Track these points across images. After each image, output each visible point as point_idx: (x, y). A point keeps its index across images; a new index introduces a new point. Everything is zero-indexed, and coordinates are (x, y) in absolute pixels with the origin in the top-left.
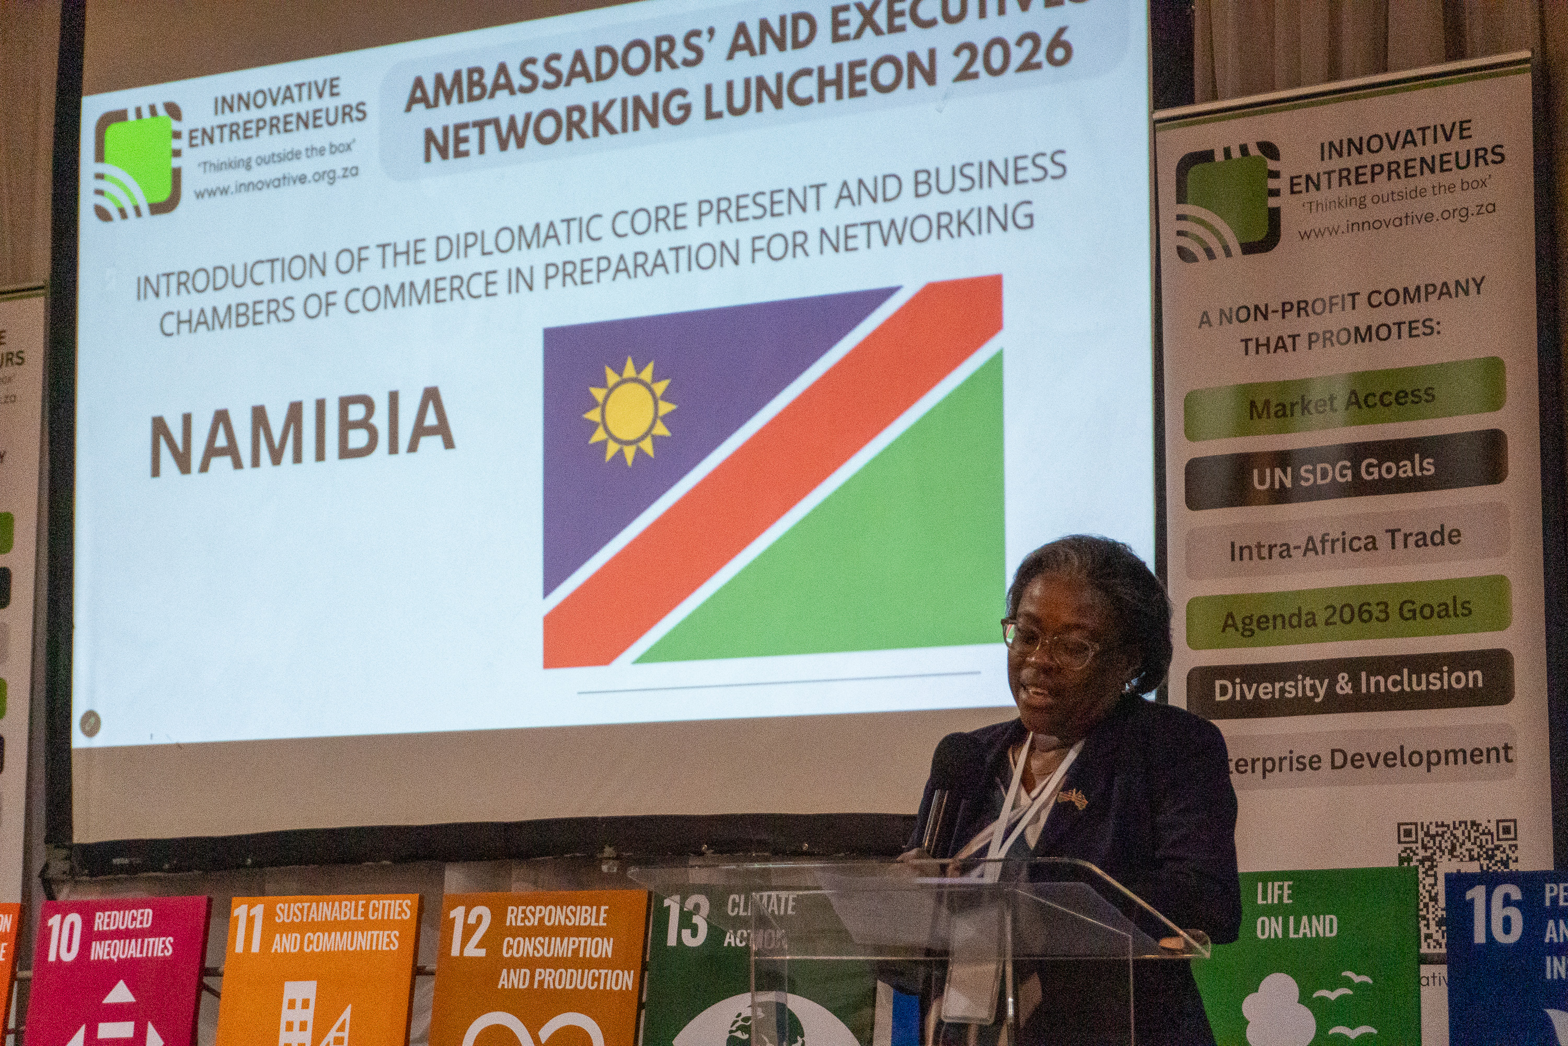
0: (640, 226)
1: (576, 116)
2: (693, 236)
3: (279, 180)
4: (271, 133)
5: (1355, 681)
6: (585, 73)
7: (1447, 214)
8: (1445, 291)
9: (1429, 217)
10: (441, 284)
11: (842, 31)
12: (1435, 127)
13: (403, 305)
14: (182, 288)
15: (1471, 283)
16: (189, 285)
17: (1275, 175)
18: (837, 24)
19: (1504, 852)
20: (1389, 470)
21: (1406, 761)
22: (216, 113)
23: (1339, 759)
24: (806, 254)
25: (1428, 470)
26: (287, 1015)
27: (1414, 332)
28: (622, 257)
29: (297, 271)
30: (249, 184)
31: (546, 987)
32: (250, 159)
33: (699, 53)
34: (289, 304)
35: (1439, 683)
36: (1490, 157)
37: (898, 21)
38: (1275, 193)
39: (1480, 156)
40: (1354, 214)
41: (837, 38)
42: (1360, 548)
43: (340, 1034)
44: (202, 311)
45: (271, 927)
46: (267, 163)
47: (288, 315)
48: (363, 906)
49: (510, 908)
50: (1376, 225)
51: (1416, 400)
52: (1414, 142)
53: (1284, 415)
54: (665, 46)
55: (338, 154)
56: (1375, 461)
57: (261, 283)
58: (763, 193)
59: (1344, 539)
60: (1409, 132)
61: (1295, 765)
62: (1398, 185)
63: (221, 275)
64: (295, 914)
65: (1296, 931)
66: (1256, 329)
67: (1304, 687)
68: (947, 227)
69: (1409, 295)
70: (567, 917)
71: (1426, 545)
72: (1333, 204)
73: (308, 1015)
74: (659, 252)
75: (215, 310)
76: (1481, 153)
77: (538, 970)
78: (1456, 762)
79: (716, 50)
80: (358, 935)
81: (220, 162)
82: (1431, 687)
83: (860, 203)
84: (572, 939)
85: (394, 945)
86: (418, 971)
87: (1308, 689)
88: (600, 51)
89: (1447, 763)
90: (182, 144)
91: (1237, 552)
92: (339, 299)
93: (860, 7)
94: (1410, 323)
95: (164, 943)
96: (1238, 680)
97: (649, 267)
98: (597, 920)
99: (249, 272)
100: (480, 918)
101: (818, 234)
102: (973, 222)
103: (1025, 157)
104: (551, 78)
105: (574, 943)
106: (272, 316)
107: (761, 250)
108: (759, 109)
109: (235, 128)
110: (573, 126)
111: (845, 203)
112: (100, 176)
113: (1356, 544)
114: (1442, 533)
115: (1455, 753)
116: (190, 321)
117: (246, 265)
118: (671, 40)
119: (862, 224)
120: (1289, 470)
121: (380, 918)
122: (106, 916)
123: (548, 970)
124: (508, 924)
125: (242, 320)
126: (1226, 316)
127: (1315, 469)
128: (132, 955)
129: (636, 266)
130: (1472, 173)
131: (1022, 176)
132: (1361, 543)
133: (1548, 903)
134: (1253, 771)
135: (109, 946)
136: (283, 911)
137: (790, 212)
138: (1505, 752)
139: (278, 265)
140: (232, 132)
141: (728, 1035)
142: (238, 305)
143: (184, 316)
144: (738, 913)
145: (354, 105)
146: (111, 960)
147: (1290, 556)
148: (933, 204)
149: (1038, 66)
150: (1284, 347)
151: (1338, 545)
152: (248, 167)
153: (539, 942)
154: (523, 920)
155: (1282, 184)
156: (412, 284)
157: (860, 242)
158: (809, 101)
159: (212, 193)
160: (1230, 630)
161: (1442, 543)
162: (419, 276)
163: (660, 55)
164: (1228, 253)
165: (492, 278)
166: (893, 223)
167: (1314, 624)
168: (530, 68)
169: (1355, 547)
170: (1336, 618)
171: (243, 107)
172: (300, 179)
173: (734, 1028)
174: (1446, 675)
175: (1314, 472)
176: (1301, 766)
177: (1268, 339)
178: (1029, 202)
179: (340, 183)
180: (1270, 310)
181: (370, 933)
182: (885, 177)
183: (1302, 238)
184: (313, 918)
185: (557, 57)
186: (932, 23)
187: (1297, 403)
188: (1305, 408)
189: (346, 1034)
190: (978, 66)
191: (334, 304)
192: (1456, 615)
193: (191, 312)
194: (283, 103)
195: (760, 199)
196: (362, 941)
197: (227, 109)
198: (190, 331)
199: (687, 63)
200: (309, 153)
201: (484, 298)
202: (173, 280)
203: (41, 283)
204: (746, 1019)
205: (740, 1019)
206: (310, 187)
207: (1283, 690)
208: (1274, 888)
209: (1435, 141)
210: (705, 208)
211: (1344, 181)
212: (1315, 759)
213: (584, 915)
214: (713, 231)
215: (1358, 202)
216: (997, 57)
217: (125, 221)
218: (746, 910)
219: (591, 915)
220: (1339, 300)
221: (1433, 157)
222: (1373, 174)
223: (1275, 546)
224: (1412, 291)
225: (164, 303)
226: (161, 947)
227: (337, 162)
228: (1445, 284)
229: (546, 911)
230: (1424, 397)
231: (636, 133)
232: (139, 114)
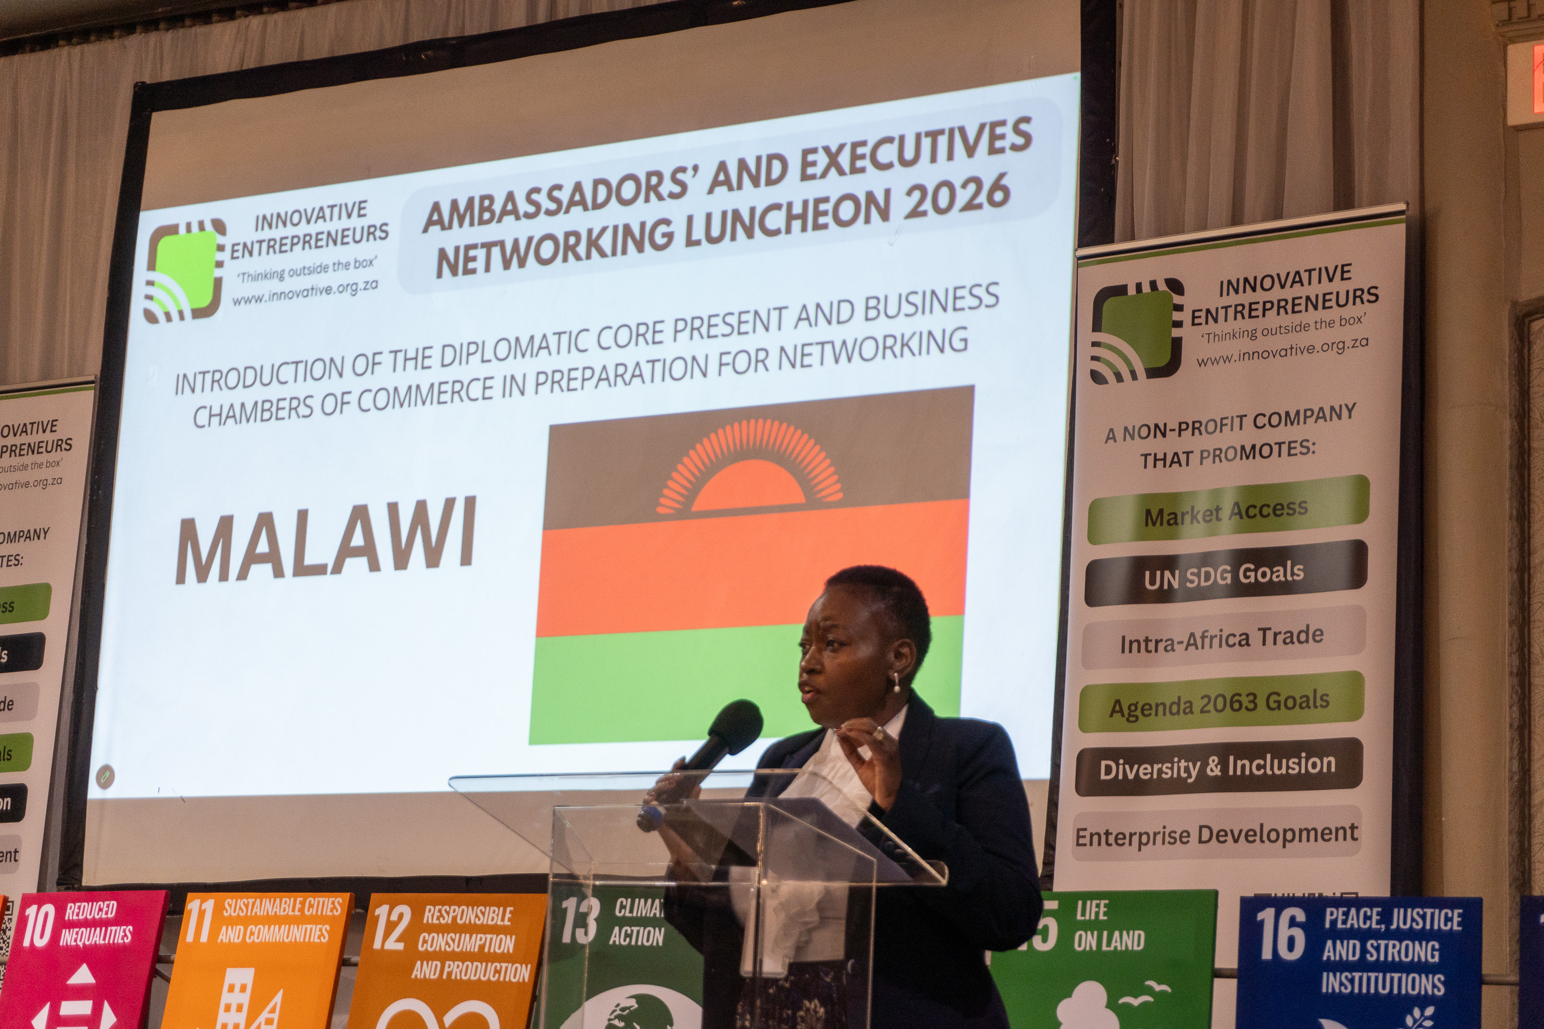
0: (622, 340)
1: (572, 240)
2: (668, 350)
3: (308, 290)
4: (304, 249)
5: (1224, 764)
6: (583, 203)
7: (1327, 347)
8: (1321, 415)
9: (1310, 349)
11: (810, 171)
12: (1320, 269)
13: (409, 405)
14: (216, 384)
15: (1344, 408)
16: (222, 382)
17: (1179, 308)
18: (806, 164)
20: (1264, 575)
21: (1265, 838)
22: (257, 230)
23: (1206, 834)
25: (1298, 575)
26: (226, 998)
27: (1293, 452)
28: (604, 367)
29: (318, 372)
30: (281, 294)
31: (453, 977)
32: (284, 271)
33: (684, 186)
34: (308, 401)
35: (1297, 768)
36: (1366, 297)
37: (859, 164)
38: (1178, 324)
39: (1357, 296)
40: (1246, 345)
41: (805, 177)
42: (1235, 644)
43: (271, 1015)
44: (232, 406)
45: (219, 920)
46: (298, 275)
47: (308, 411)
48: (301, 903)
49: (428, 907)
50: (1263, 355)
51: (1291, 512)
52: (1301, 282)
53: (1176, 523)
54: (654, 180)
55: (361, 269)
56: (1252, 567)
57: (286, 383)
58: (732, 314)
59: (1221, 636)
60: (1298, 273)
61: (1167, 839)
62: (1286, 320)
63: (250, 374)
64: (240, 908)
65: (1109, 945)
66: (1157, 445)
67: (1179, 768)
68: (891, 348)
69: (1289, 419)
70: (477, 916)
71: (1292, 642)
72: (1228, 335)
73: (245, 999)
74: (638, 364)
75: (243, 405)
76: (1359, 293)
78: (1308, 840)
79: (698, 184)
80: (294, 928)
81: (257, 273)
82: (1290, 771)
83: (816, 324)
84: (479, 936)
85: (324, 938)
86: (343, 963)
87: (1182, 770)
88: (597, 183)
89: (1300, 840)
91: (1129, 645)
93: (827, 149)
94: (1290, 443)
95: (124, 931)
96: (1121, 761)
97: (627, 377)
98: (503, 920)
99: (275, 372)
100: (401, 916)
101: (778, 350)
102: (914, 344)
103: (963, 287)
104: (553, 206)
105: (481, 939)
106: (293, 412)
107: (728, 364)
108: (733, 238)
109: (272, 243)
110: (570, 249)
111: (804, 324)
112: (150, 283)
113: (1232, 641)
114: (1307, 633)
115: (1308, 831)
116: (220, 415)
117: (273, 366)
118: (659, 175)
119: (817, 344)
120: (1177, 572)
121: (314, 913)
122: (77, 907)
123: (456, 963)
124: (425, 921)
125: (267, 415)
126: (1129, 434)
127: (1199, 572)
128: (96, 941)
129: (616, 376)
130: (1351, 311)
131: (959, 304)
132: (1237, 640)
133: (1327, 925)
134: (1130, 844)
135: (77, 933)
136: (230, 906)
138: (1351, 832)
139: (301, 367)
140: (269, 247)
141: (606, 1023)
142: (264, 402)
143: (216, 411)
144: (625, 913)
145: (378, 226)
146: (78, 945)
147: (1173, 650)
148: (881, 327)
149: (980, 206)
150: (1179, 462)
151: (1216, 641)
152: (282, 278)
153: (451, 938)
154: (438, 919)
155: (1184, 316)
156: (418, 387)
157: (814, 360)
158: (777, 232)
159: (248, 301)
160: (1117, 716)
161: (1307, 641)
162: (424, 379)
163: (649, 188)
164: (1134, 376)
165: (488, 383)
166: (844, 343)
167: (1191, 712)
168: (535, 196)
169: (1231, 643)
170: (1210, 707)
171: (280, 224)
172: (326, 291)
173: (612, 1017)
174: (1303, 761)
175: (1198, 575)
176: (1172, 841)
177: (1165, 454)
178: (965, 328)
179: (361, 294)
180: (1168, 429)
181: (304, 926)
182: (839, 302)
183: (1200, 365)
184: (256, 913)
185: (559, 187)
186: (889, 166)
187: (1187, 513)
188: (1194, 518)
189: (276, 1016)
190: (927, 205)
191: (348, 403)
192: (1315, 707)
193: (221, 407)
194: (316, 222)
195: (728, 319)
196: (297, 934)
197: (266, 226)
198: (220, 423)
199: (672, 196)
200: (336, 267)
201: (481, 402)
202: (208, 377)
203: (92, 378)
204: (623, 1010)
205: (618, 1009)
206: (334, 297)
207: (1160, 771)
208: (1092, 906)
210: (681, 325)
211: (1239, 315)
212: (1185, 834)
213: (491, 915)
214: (686, 346)
215: (1250, 334)
216: (944, 198)
217: (170, 324)
218: (631, 911)
219: (498, 915)
220: (1228, 421)
221: (1317, 296)
222: (1265, 310)
223: (1161, 640)
224: (1292, 416)
225: (200, 399)
226: (122, 935)
227: (359, 276)
228: (1321, 409)
229: (458, 910)
230: (1298, 510)
231: (624, 257)
232: (189, 228)
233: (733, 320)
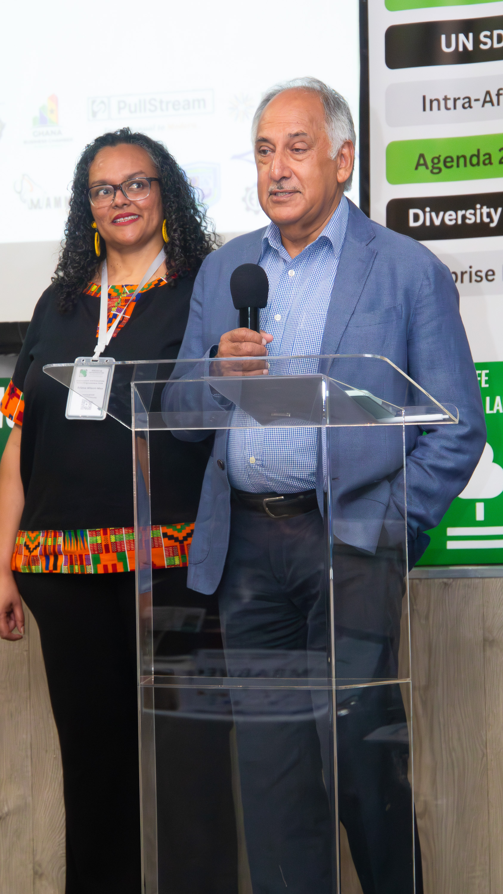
61: (474, 277)
65: (492, 408)
67: (481, 214)
91: (429, 104)
120: (471, 35)
147: (470, 107)
160: (422, 168)
167: (491, 163)
175: (491, 37)
176: (479, 279)
212: (490, 273)
223: (459, 98)
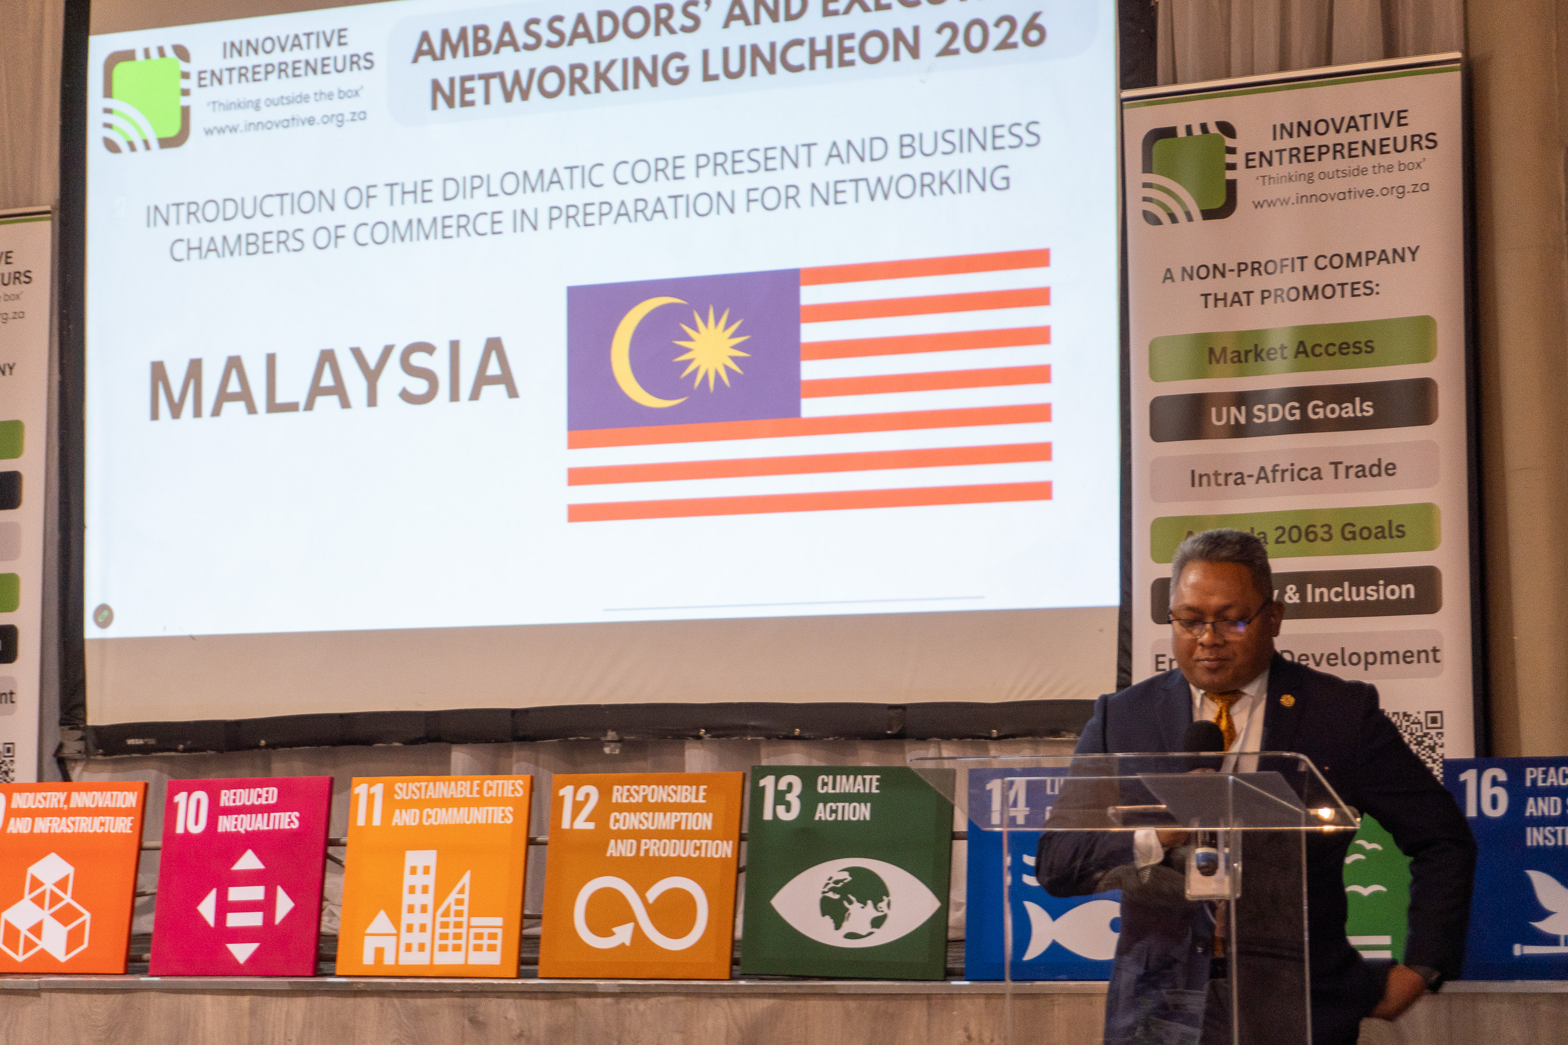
0: (641, 175)
1: (578, 73)
2: (691, 186)
3: (288, 120)
4: (280, 77)
5: (1302, 592)
6: (587, 35)
7: (1386, 191)
8: (1383, 257)
9: (1369, 193)
10: (448, 222)
11: (833, 6)
12: (1376, 115)
13: (411, 239)
14: (192, 216)
15: (1407, 252)
16: (199, 214)
17: (1232, 151)
19: (1431, 739)
20: (1333, 411)
21: (1347, 661)
22: (225, 56)
24: (798, 206)
25: (1367, 411)
26: (408, 880)
27: (1356, 292)
28: (623, 203)
29: (306, 205)
30: (259, 123)
31: (651, 854)
32: (259, 100)
33: (697, 20)
34: (298, 235)
35: (1375, 594)
36: (1424, 143)
38: (1232, 167)
39: (1415, 141)
40: (1304, 188)
41: (827, 13)
42: (1307, 478)
43: (460, 896)
44: (212, 239)
45: (391, 804)
46: (275, 105)
47: (298, 245)
48: (478, 785)
49: (616, 787)
50: (1322, 198)
51: (1357, 350)
52: (1356, 127)
53: (1240, 361)
54: (664, 13)
55: (346, 99)
56: (1320, 403)
57: (271, 215)
58: (757, 150)
60: (1352, 118)
62: (1343, 164)
63: (230, 207)
64: (413, 792)
66: (1215, 285)
68: (929, 186)
69: (1352, 260)
71: (1365, 476)
72: (1284, 178)
73: (430, 880)
74: (659, 200)
75: (225, 238)
76: (1416, 139)
77: (643, 841)
78: (1390, 663)
79: (712, 18)
80: (474, 810)
81: (229, 102)
82: (1369, 598)
83: (848, 162)
84: (674, 814)
85: (509, 819)
86: (531, 842)
88: (601, 15)
89: (1382, 663)
90: (191, 84)
91: (1196, 479)
92: (348, 232)
94: (1353, 284)
95: (290, 817)
97: (649, 212)
98: (697, 798)
99: (259, 205)
100: (587, 796)
101: (809, 188)
102: (953, 182)
103: (1002, 126)
104: (555, 38)
105: (676, 817)
106: (282, 246)
107: (756, 200)
108: (754, 73)
109: (243, 71)
110: (575, 82)
111: (835, 161)
112: (108, 111)
114: (1379, 466)
115: (1390, 654)
116: (199, 248)
117: (255, 199)
118: (669, 8)
119: (851, 181)
120: (1243, 408)
121: (494, 795)
122: (232, 793)
123: (652, 841)
124: (614, 801)
125: (252, 249)
126: (1189, 274)
127: (1267, 408)
128: (259, 827)
129: (637, 211)
130: (1409, 156)
131: (999, 143)
132: (1308, 473)
133: (1528, 784)
135: (236, 820)
136: (401, 789)
137: (782, 167)
138: (1433, 654)
139: (287, 199)
140: (241, 75)
141: (820, 896)
142: (248, 235)
143: (194, 243)
144: (827, 790)
145: (362, 54)
146: (238, 832)
147: (1243, 483)
148: (917, 165)
149: (1014, 45)
150: (1240, 302)
151: (1287, 475)
152: (257, 108)
153: (644, 816)
154: (628, 798)
155: (1238, 159)
156: (419, 221)
157: (849, 196)
158: (800, 68)
159: (221, 131)
161: (1379, 474)
162: (427, 213)
163: (659, 21)
164: (1190, 218)
165: (497, 217)
166: (879, 180)
168: (533, 27)
169: (1303, 476)
170: (1285, 538)
171: (251, 51)
172: (309, 121)
173: (826, 890)
174: (1381, 588)
175: (1265, 411)
177: (1225, 294)
178: (1006, 167)
179: (348, 125)
180: (1227, 268)
181: (485, 808)
182: (872, 139)
183: (1256, 207)
184: (430, 796)
185: (560, 19)
187: (1250, 351)
188: (1258, 356)
189: (466, 896)
190: (959, 43)
191: (342, 237)
192: (1391, 537)
193: (201, 240)
194: (291, 50)
195: (754, 155)
196: (478, 815)
197: (235, 53)
198: (200, 257)
199: (684, 29)
200: (318, 97)
201: (490, 236)
202: (183, 209)
203: (48, 208)
204: (836, 882)
205: (831, 882)
206: (318, 128)
209: (1376, 127)
211: (1294, 159)
213: (684, 794)
214: (709, 181)
215: (1307, 178)
216: (976, 36)
217: (134, 154)
218: (834, 788)
219: (691, 793)
220: (1289, 262)
221: (1374, 141)
222: (1321, 154)
223: (1231, 474)
224: (1354, 257)
225: (174, 231)
226: (287, 821)
227: (346, 107)
228: (1383, 251)
229: (649, 790)
230: (1364, 348)
231: (636, 91)
232: (147, 54)
233: (759, 156)
